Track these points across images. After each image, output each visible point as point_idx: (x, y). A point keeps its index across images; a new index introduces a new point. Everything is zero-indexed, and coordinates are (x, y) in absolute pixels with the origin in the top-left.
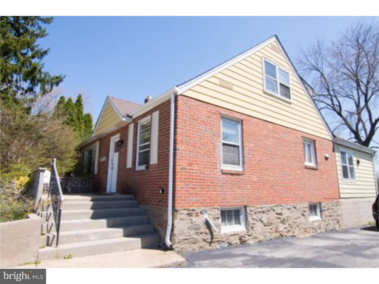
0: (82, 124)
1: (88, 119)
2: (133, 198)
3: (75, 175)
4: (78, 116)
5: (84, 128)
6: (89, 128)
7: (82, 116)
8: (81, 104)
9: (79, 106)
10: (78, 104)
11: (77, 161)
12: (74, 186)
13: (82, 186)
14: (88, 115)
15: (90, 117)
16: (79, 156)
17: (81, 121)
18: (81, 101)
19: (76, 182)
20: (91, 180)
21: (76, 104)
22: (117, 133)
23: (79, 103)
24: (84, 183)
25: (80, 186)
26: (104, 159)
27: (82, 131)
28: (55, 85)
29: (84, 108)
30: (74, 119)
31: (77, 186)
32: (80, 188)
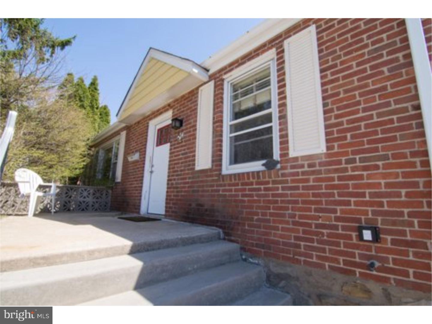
0: (96, 114)
1: (105, 111)
2: (222, 235)
3: (84, 183)
4: (91, 103)
5: (98, 120)
6: (106, 123)
7: (97, 104)
8: (96, 89)
9: (92, 91)
10: (92, 88)
11: (88, 160)
12: (82, 199)
13: (95, 200)
14: (105, 108)
15: (107, 109)
16: (92, 153)
17: (95, 110)
18: (97, 85)
19: (85, 194)
20: (110, 191)
21: (89, 88)
22: (167, 110)
23: (94, 86)
24: (98, 195)
25: (90, 200)
26: (136, 157)
27: (97, 125)
28: (59, 48)
29: (100, 95)
30: (85, 105)
31: (87, 200)
32: (91, 204)
